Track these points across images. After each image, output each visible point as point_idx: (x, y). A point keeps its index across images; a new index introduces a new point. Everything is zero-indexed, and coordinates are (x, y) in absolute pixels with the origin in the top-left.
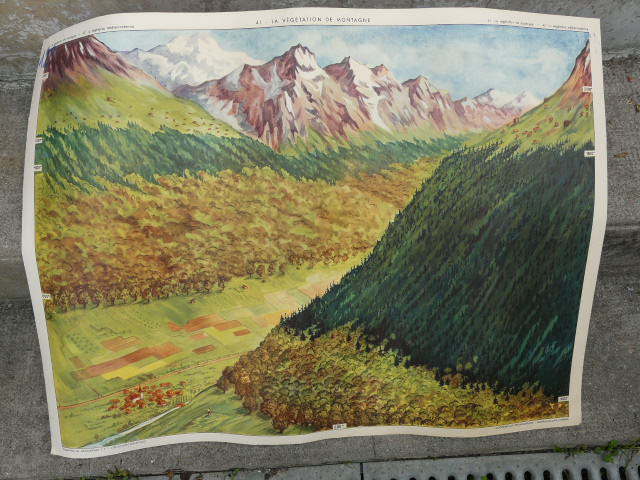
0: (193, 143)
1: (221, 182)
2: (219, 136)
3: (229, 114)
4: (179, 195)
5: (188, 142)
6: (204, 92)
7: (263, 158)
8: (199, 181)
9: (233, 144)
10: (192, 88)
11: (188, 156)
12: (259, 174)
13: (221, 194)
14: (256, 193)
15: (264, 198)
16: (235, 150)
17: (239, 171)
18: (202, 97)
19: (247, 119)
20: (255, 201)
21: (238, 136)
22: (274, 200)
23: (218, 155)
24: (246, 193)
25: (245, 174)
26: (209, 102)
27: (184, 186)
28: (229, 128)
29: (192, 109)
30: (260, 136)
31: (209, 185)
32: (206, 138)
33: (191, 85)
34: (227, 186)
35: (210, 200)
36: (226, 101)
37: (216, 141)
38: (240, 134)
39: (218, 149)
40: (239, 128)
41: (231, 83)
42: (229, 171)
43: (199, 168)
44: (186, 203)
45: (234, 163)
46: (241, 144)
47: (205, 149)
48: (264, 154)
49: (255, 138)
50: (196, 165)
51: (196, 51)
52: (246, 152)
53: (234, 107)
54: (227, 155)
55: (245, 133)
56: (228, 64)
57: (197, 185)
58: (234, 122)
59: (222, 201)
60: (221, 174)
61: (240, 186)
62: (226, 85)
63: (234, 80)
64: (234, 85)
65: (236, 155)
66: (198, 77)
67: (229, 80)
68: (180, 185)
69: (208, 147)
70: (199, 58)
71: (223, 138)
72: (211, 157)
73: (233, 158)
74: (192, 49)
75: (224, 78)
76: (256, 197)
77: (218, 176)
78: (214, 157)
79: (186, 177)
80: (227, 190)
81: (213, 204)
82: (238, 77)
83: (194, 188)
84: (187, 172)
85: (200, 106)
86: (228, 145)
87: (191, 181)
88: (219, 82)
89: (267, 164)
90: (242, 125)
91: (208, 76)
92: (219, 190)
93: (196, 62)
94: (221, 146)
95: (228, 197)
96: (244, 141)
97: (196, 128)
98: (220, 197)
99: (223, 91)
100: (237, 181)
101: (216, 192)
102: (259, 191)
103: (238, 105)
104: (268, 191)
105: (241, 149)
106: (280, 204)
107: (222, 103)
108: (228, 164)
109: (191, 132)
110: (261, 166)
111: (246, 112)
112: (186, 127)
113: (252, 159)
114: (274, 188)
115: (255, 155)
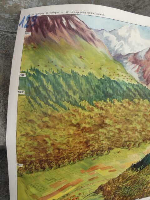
0: (115, 85)
1: (122, 105)
2: (127, 82)
3: (135, 72)
4: (102, 111)
5: (113, 85)
6: (127, 59)
7: (146, 95)
8: (112, 104)
9: (133, 87)
10: (123, 56)
11: (111, 91)
12: (141, 103)
13: (120, 111)
14: (137, 111)
15: (141, 114)
16: (133, 90)
17: (132, 100)
18: (125, 61)
19: (143, 75)
20: (135, 115)
21: (136, 83)
22: (146, 115)
23: (124, 91)
24: (132, 111)
25: (134, 102)
26: (128, 64)
27: (105, 106)
28: (133, 79)
29: (119, 67)
30: (147, 85)
31: (116, 106)
32: (121, 83)
33: (122, 54)
34: (124, 107)
35: (114, 113)
36: (136, 65)
37: (126, 85)
38: (138, 82)
39: (125, 89)
40: (138, 79)
41: (140, 56)
42: (127, 100)
43: (114, 98)
44: (103, 115)
45: (131, 96)
46: (137, 87)
47: (119, 88)
48: (147, 94)
49: (144, 85)
50: (113, 97)
51: (129, 36)
52: (138, 91)
53: (138, 68)
54: (128, 92)
55: (140, 82)
56: (142, 46)
57: (111, 106)
58: (136, 76)
59: (120, 114)
60: (123, 101)
61: (131, 107)
62: (137, 56)
63: (142, 55)
64: (142, 58)
65: (133, 93)
66: (126, 50)
67: (140, 54)
68: (103, 106)
69: (121, 87)
70: (130, 40)
71: (129, 83)
72: (121, 93)
73: (131, 93)
74: (127, 34)
75: (138, 53)
76: (137, 113)
77: (121, 102)
78: (122, 92)
79: (107, 102)
80: (124, 109)
81: (115, 115)
82: (145, 54)
83: (109, 107)
84: (108, 99)
85: (123, 66)
86: (130, 87)
87: (108, 104)
88: (135, 54)
89: (147, 98)
90: (140, 78)
91: (131, 51)
92: (120, 109)
93: (128, 42)
94: (127, 88)
95: (123, 112)
96: (139, 86)
97: (118, 78)
98: (120, 112)
99: (135, 59)
100: (130, 105)
101: (118, 109)
102: (139, 111)
103: (141, 68)
104: (144, 111)
105: (136, 90)
106: (147, 117)
107: (133, 65)
108: (128, 96)
109: (115, 80)
110: (143, 99)
111: (144, 72)
112: (114, 77)
113: (140, 95)
114: (147, 110)
115: (142, 93)
